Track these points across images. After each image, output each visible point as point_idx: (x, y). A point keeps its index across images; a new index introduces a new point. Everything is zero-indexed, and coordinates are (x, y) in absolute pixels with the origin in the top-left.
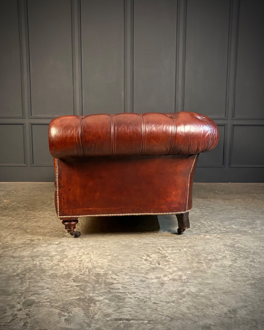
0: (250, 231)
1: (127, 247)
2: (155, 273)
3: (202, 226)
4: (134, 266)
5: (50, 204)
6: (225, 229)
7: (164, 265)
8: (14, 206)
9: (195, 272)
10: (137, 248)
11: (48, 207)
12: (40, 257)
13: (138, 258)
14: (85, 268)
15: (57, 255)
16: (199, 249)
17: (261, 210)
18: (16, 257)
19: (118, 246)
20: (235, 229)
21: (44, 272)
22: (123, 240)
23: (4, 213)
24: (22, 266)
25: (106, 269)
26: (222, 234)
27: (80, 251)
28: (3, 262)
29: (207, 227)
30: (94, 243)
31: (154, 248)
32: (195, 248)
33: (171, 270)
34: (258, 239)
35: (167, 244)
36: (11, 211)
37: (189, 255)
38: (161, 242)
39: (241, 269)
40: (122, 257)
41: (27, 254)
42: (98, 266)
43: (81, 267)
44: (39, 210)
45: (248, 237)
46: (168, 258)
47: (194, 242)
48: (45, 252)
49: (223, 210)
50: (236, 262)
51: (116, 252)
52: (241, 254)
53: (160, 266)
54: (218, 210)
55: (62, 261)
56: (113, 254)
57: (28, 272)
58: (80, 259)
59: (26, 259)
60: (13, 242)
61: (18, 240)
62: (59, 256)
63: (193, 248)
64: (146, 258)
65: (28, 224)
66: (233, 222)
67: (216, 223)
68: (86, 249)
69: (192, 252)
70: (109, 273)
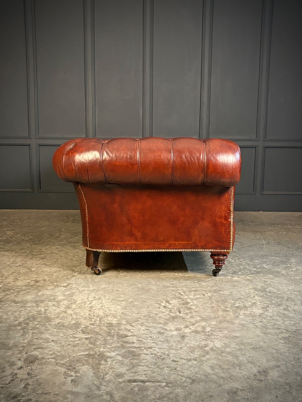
0: (283, 272)
1: (143, 290)
2: (175, 323)
3: (229, 264)
4: (152, 315)
5: (58, 237)
6: (255, 269)
7: (186, 313)
8: (18, 239)
9: (220, 322)
10: (155, 292)
11: (56, 241)
12: (45, 302)
13: (155, 305)
14: (96, 316)
15: (64, 299)
16: (225, 294)
17: (297, 245)
18: (18, 301)
19: (133, 289)
20: (266, 269)
21: (50, 321)
22: (140, 282)
23: (6, 248)
24: (25, 313)
25: (119, 317)
26: (252, 275)
27: (90, 295)
28: (3, 308)
29: (235, 266)
30: (106, 286)
31: (174, 293)
32: (221, 292)
33: (193, 320)
34: (292, 281)
35: (190, 287)
36: (15, 245)
37: (214, 301)
38: (183, 285)
39: (273, 319)
40: (137, 303)
41: (30, 299)
42: (110, 313)
43: (91, 314)
44: (46, 244)
45: (281, 279)
46: (190, 304)
47: (220, 285)
48: (51, 295)
49: (254, 245)
50: (267, 310)
51: (131, 297)
52: (274, 300)
53: (181, 315)
54: (247, 245)
55: (70, 307)
56: (127, 299)
57: (31, 321)
58: (90, 305)
59: (29, 305)
60: (15, 283)
61: (21, 281)
62: (67, 301)
63: (218, 292)
64: (165, 304)
65: (33, 261)
66: (265, 260)
67: (245, 262)
68: (97, 293)
69: (217, 297)
70: (123, 323)
